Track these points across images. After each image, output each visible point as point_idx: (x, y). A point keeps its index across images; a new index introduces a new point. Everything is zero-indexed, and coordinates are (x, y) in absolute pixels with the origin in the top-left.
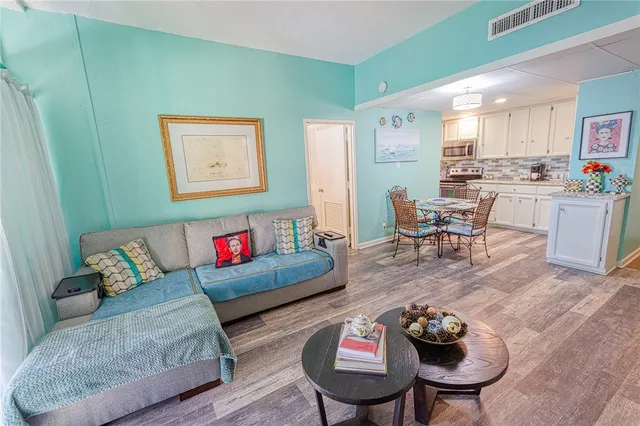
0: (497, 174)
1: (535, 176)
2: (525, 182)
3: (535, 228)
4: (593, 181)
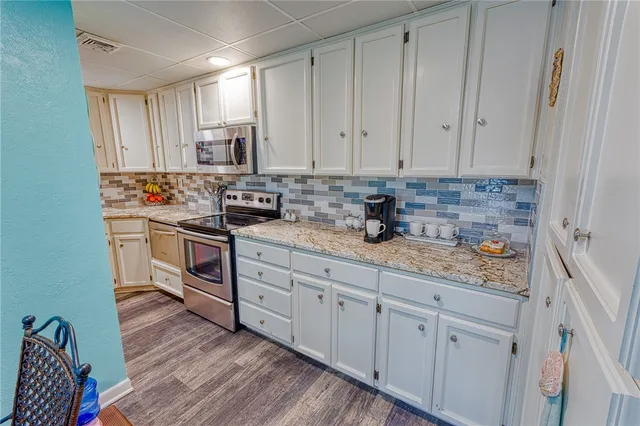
0: (304, 211)
1: (374, 227)
3: (380, 385)
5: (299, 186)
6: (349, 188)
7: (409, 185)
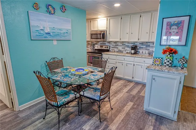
0: (116, 50)
1: (133, 51)
2: (128, 55)
3: (134, 79)
4: (168, 60)
5: (115, 44)
6: (127, 44)
7: (140, 44)
